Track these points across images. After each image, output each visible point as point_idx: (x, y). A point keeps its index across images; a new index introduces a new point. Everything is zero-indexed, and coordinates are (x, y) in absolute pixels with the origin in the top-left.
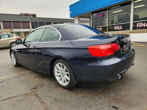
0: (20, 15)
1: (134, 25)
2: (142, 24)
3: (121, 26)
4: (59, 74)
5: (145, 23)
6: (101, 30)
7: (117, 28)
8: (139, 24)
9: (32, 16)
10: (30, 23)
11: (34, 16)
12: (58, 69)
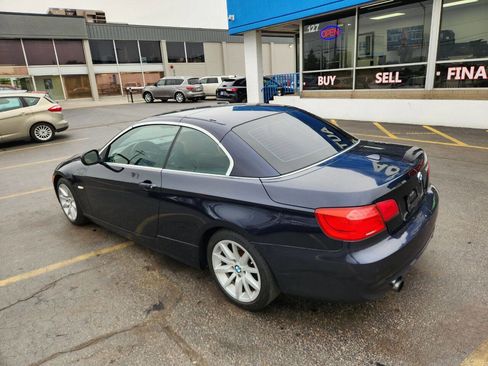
0: (50, 15)
1: (438, 73)
2: (465, 69)
3: (397, 73)
4: (227, 269)
5: (472, 68)
6: (333, 81)
7: (385, 77)
8: (454, 69)
9: (91, 20)
10: (86, 45)
11: (99, 17)
12: (223, 254)
